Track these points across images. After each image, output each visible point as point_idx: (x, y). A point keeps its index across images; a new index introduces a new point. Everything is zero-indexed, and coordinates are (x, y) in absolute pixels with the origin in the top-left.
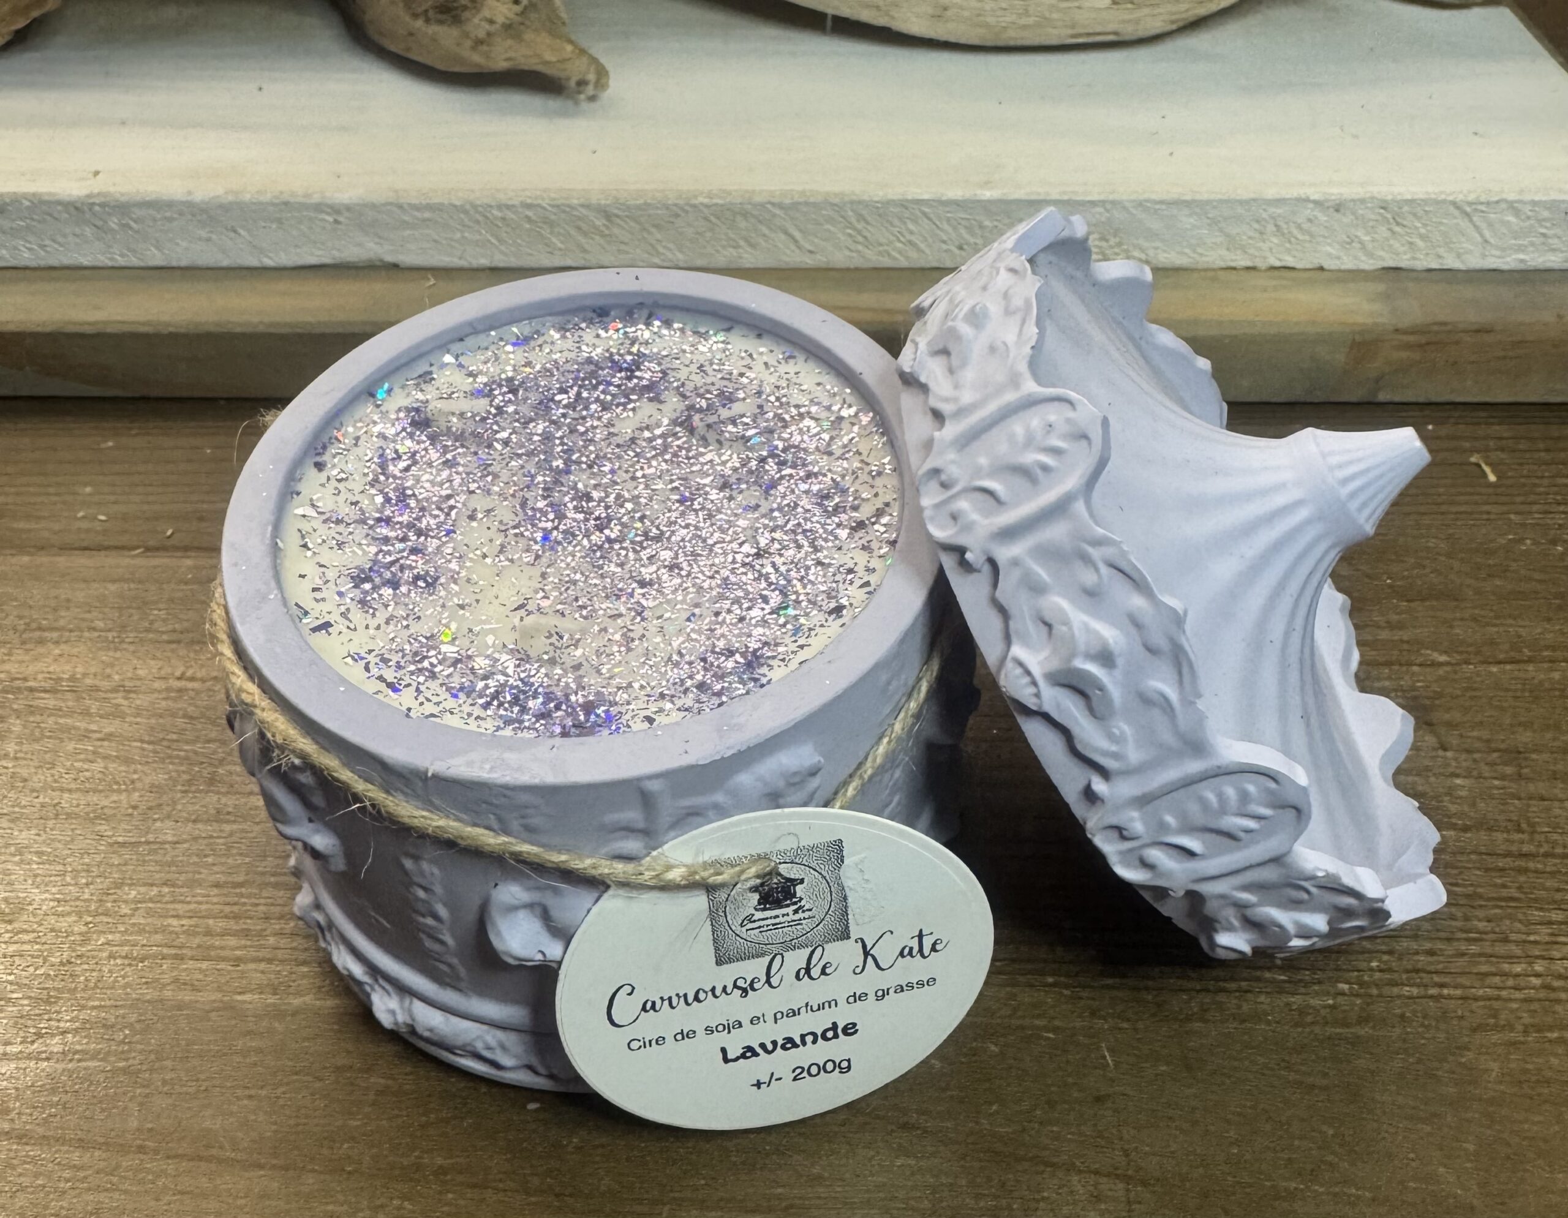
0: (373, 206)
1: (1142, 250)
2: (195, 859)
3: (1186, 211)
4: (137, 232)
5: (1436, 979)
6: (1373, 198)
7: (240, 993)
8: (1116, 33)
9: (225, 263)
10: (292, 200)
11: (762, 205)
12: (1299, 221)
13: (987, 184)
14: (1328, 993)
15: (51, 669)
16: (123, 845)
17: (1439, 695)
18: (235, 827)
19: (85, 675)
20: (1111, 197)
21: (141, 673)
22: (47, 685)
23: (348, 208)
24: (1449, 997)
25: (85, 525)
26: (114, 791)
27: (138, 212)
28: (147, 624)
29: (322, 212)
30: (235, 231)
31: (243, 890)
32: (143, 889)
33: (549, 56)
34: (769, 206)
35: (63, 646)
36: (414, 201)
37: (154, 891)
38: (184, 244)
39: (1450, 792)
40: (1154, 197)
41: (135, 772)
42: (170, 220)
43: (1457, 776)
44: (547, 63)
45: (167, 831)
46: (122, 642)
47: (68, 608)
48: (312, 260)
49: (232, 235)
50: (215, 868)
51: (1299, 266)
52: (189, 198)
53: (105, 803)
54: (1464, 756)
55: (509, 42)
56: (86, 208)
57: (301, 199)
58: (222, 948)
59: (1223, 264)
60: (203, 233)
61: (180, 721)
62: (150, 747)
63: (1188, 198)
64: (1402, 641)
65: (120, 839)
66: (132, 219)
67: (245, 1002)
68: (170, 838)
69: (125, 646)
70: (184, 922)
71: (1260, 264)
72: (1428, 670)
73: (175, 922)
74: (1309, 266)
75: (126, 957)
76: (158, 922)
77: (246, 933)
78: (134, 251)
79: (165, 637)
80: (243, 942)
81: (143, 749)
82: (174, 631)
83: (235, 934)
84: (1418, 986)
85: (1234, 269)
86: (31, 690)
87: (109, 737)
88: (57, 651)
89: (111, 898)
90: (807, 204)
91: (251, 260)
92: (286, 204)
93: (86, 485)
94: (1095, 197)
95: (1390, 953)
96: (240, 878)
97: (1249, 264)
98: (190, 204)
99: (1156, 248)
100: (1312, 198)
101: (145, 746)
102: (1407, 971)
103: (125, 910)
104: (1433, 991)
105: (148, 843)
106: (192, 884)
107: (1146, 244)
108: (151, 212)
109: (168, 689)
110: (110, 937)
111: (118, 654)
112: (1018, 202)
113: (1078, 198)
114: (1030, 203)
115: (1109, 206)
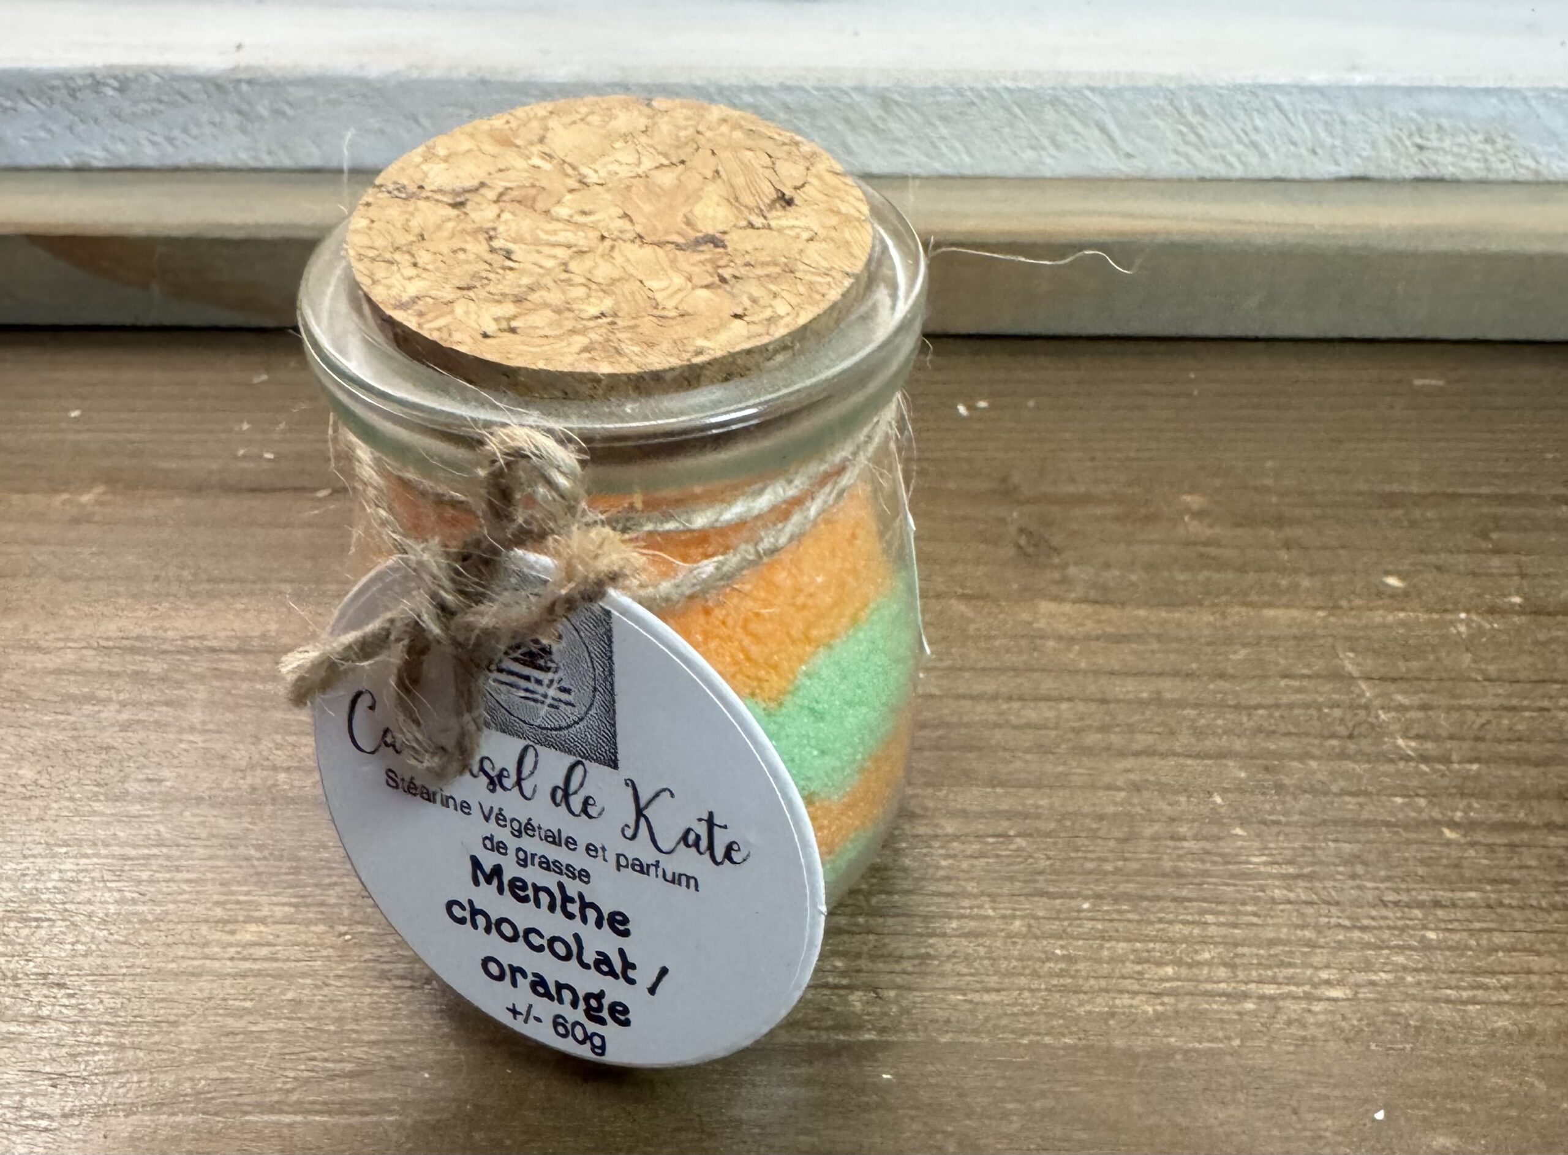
1: (1536, 158)
4: (292, 120)
11: (1078, 91)
13: (1354, 68)
20: (1508, 85)
22: (233, 645)
23: (562, 89)
25: (249, 463)
27: (295, 93)
29: (528, 94)
30: (417, 121)
34: (1088, 93)
35: (244, 601)
36: (647, 81)
38: (350, 137)
42: (335, 103)
49: (412, 125)
52: (363, 74)
56: (230, 87)
57: (505, 78)
60: (372, 122)
66: (286, 101)
78: (284, 147)
86: (213, 650)
88: (239, 606)
90: (1135, 89)
92: (484, 83)
93: (239, 421)
94: (1492, 85)
98: (362, 82)
99: (1551, 155)
108: (313, 92)
112: (1394, 89)
113: (1470, 85)
114: (1410, 91)
115: (1505, 96)
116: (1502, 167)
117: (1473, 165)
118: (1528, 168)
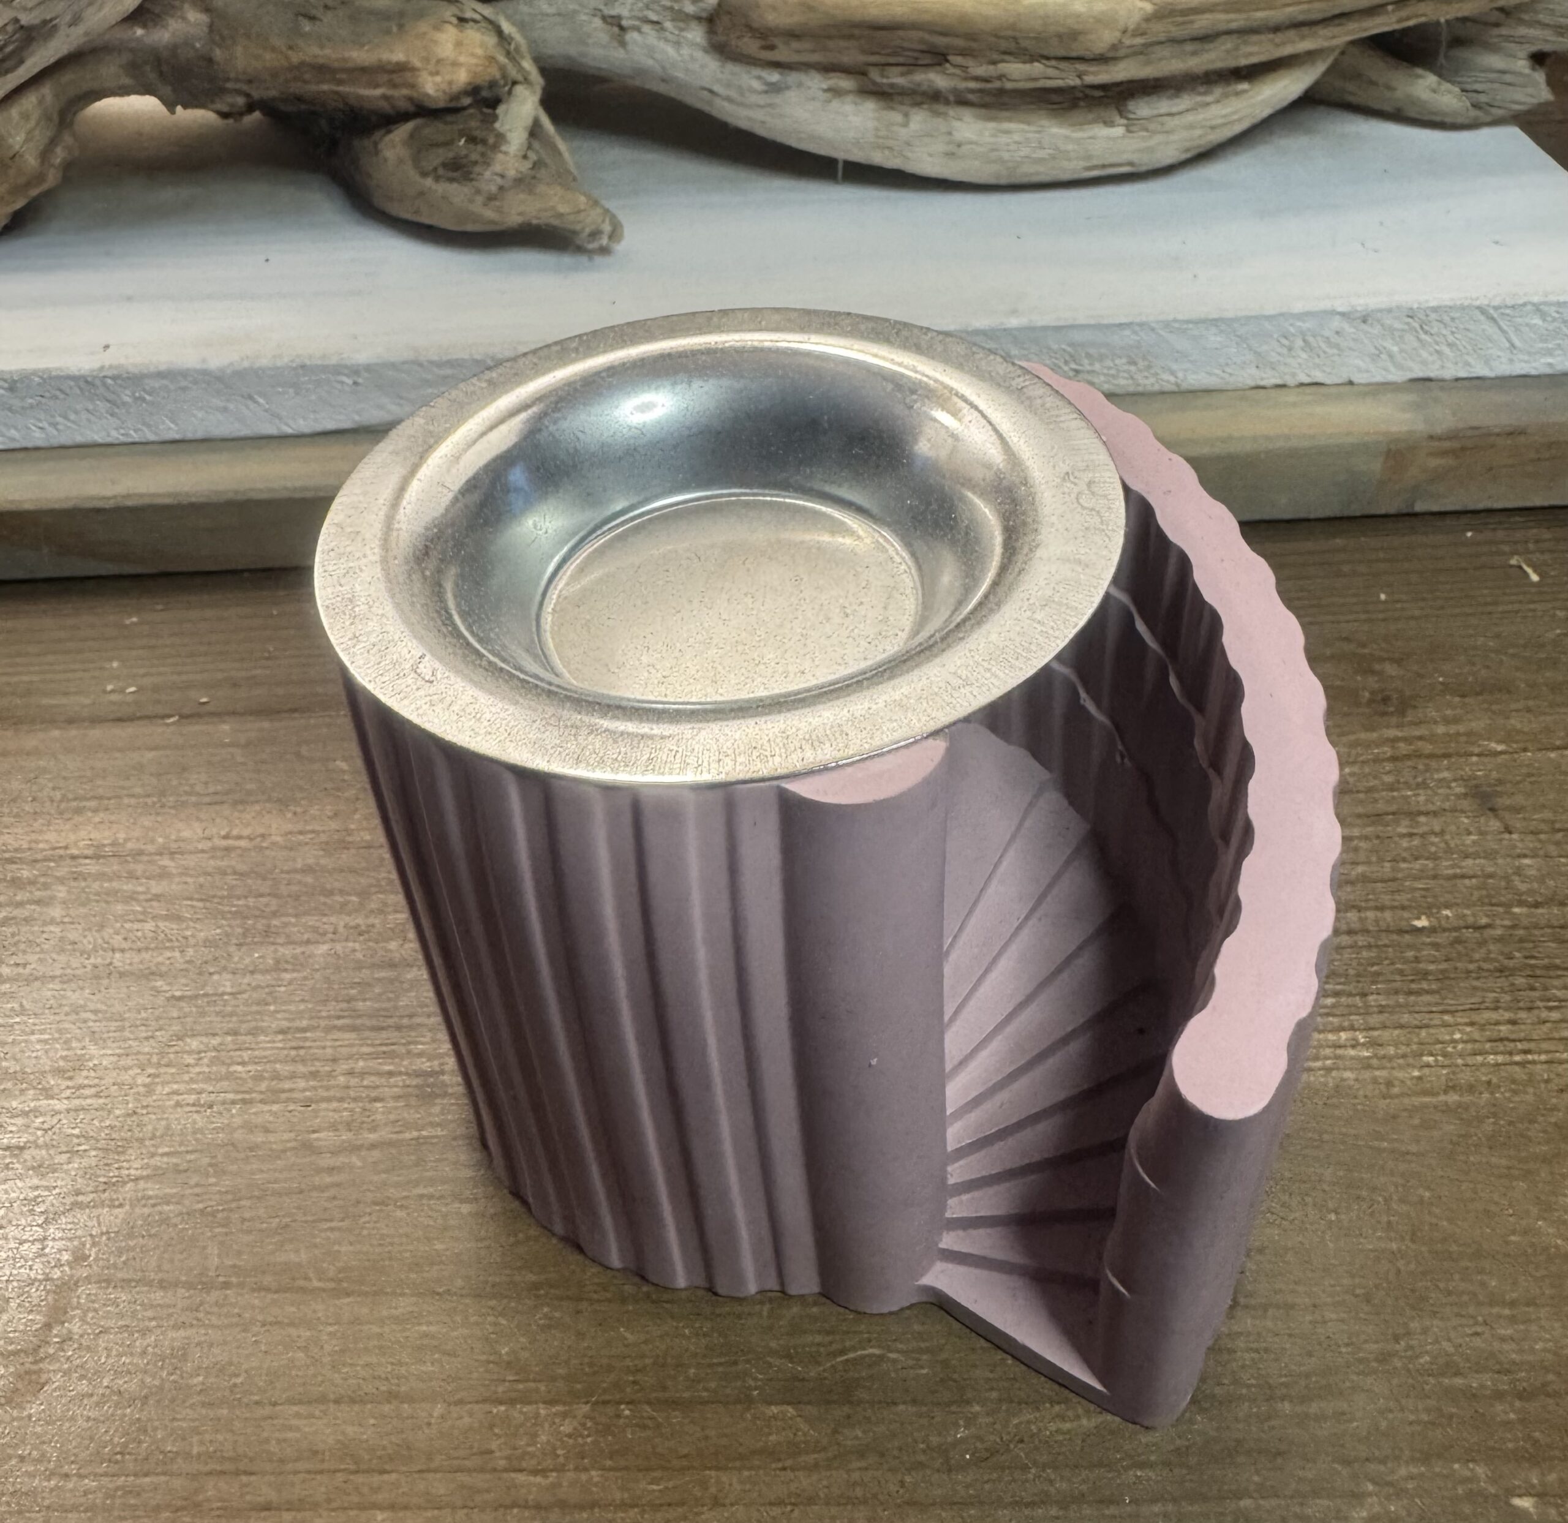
0: (393, 366)
1: (1173, 373)
2: (255, 1008)
3: (1213, 330)
4: (152, 403)
5: (1519, 1046)
6: (1398, 307)
7: (314, 1132)
8: (1131, 164)
9: (245, 432)
10: (308, 363)
12: (1327, 333)
13: (1014, 312)
14: (1414, 1067)
15: (92, 836)
16: (180, 999)
17: (1500, 782)
18: (295, 975)
19: (126, 840)
20: (1138, 320)
21: (186, 834)
22: (89, 852)
23: (368, 368)
24: (1534, 1062)
25: (114, 697)
26: (167, 948)
27: (151, 384)
28: (187, 788)
29: (340, 374)
30: (251, 397)
31: (308, 1034)
32: (205, 1040)
33: (562, 209)
35: (102, 815)
36: (436, 358)
37: (215, 1041)
38: (200, 415)
39: (1518, 871)
40: (1180, 317)
41: (187, 928)
42: (184, 389)
43: (1525, 856)
44: (560, 215)
45: (226, 983)
46: (163, 806)
47: (104, 778)
48: (331, 425)
49: (250, 403)
50: (279, 1016)
51: (1328, 382)
52: (205, 366)
53: (160, 959)
54: (1530, 837)
55: (522, 196)
56: (98, 382)
57: (319, 362)
58: (291, 1090)
59: (1253, 384)
60: (217, 402)
61: (230, 879)
62: (200, 904)
63: (1215, 316)
64: (1458, 734)
65: (178, 994)
66: (144, 390)
67: (318, 1139)
68: (229, 990)
69: (166, 810)
70: (250, 1068)
71: (1291, 382)
72: (1486, 760)
73: (239, 1068)
74: (1340, 381)
75: (194, 1105)
76: (223, 1070)
77: (314, 1075)
78: (149, 426)
79: (207, 799)
80: (311, 1083)
81: (192, 907)
82: (216, 793)
83: (303, 1076)
84: (1502, 1053)
85: (1263, 388)
86: (74, 857)
87: (157, 897)
88: (97, 819)
89: (172, 1050)
91: (270, 429)
92: (303, 367)
93: (111, 660)
94: (1124, 320)
95: (1472, 1024)
96: (305, 1023)
97: (1279, 382)
98: (205, 372)
99: (1186, 370)
100: (1340, 309)
101: (195, 903)
102: (1490, 1041)
103: (190, 1060)
104: (1517, 1058)
105: (206, 995)
106: (254, 1032)
107: (1175, 367)
108: (165, 382)
109: (214, 849)
110: (175, 1087)
111: (159, 819)
112: (1045, 328)
113: (1105, 322)
114: (1058, 329)
115: (1137, 328)
116: (1147, 382)
117: (1122, 382)
118: (1168, 382)
